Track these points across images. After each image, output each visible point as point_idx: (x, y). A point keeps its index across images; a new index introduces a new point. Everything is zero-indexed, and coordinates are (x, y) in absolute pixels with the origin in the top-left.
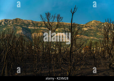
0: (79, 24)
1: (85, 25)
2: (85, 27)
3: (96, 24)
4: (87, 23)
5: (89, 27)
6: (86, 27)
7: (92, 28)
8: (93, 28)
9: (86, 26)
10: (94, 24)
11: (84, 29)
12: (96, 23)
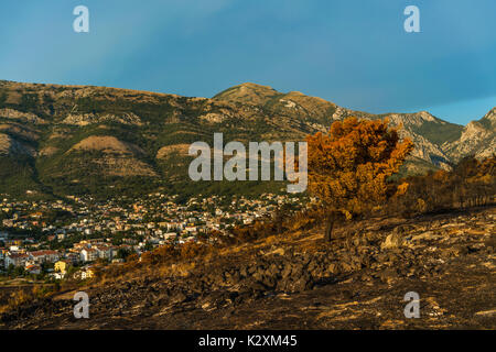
0: (186, 98)
1: (210, 101)
2: (211, 112)
3: (257, 101)
4: (220, 94)
5: (228, 108)
6: (215, 109)
7: (241, 112)
8: (245, 114)
9: (216, 103)
10: (249, 98)
11: (208, 117)
12: (258, 94)
